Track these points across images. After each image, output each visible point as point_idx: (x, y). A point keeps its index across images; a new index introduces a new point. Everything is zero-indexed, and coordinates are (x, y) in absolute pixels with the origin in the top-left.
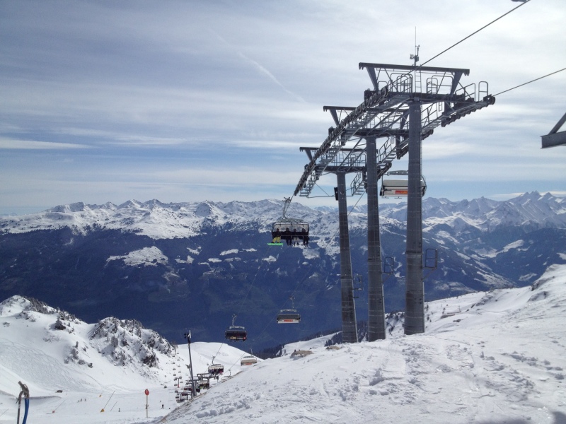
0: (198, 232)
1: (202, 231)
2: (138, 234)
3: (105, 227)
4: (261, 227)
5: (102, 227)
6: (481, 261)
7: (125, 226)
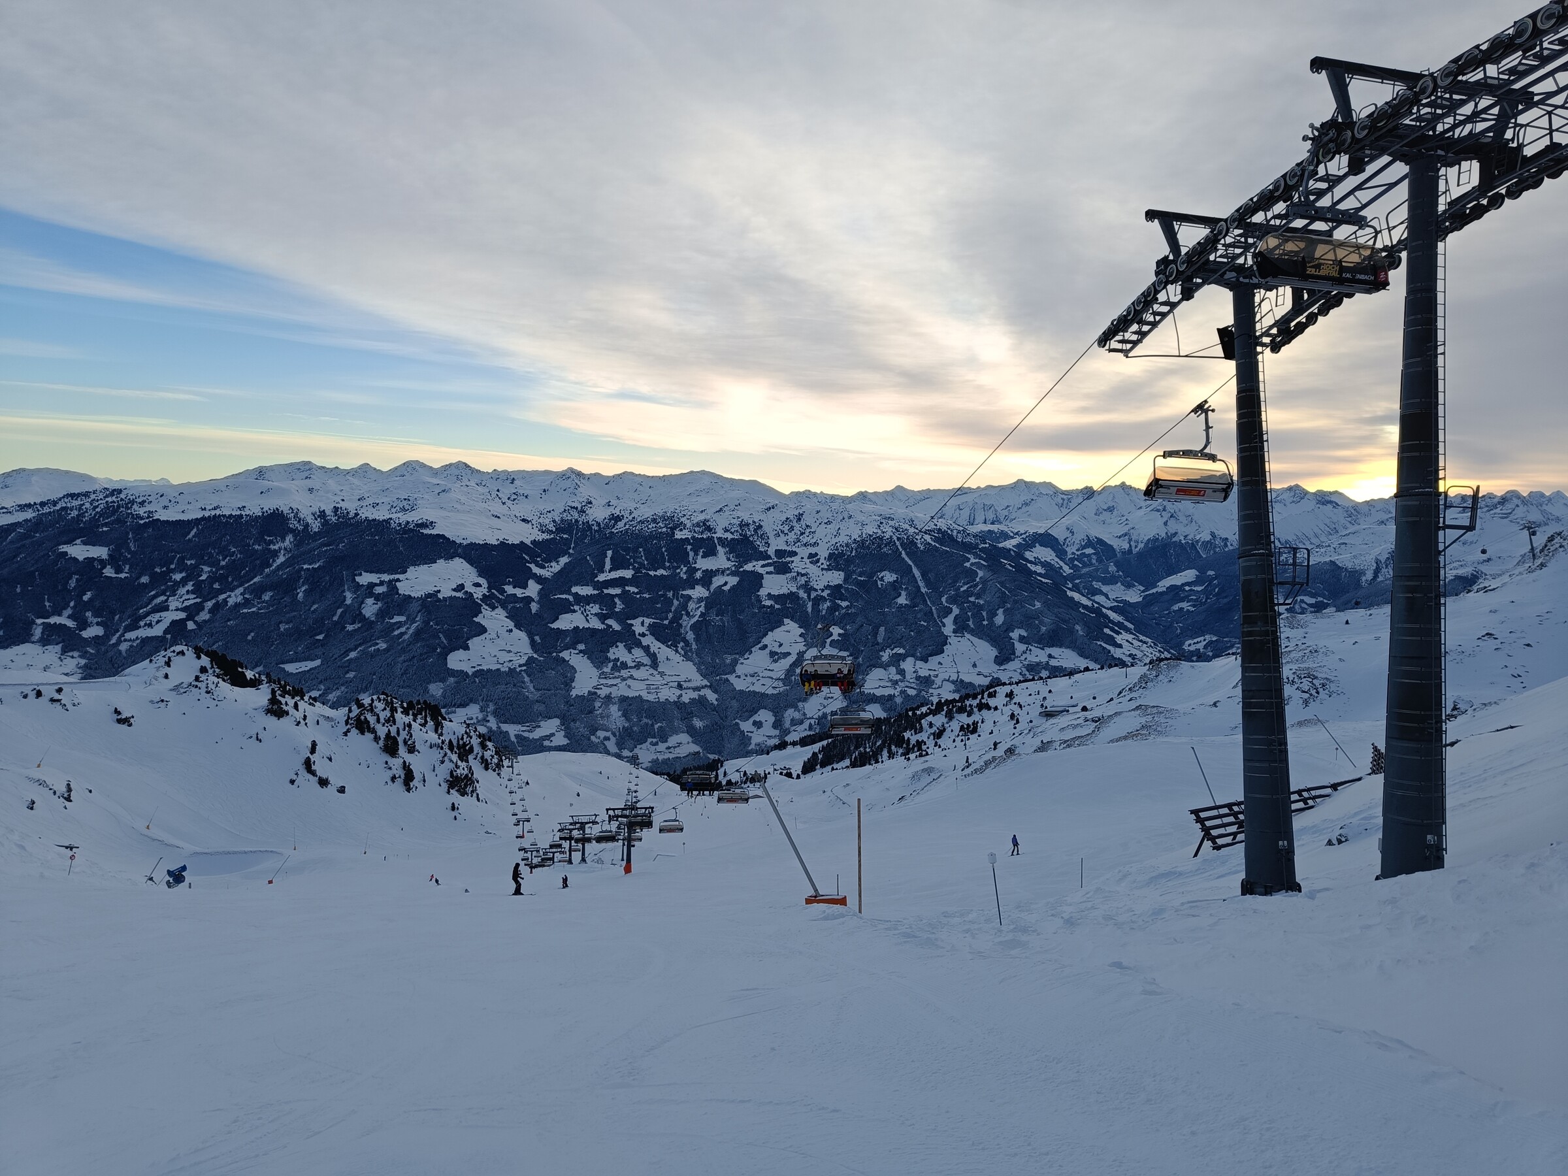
0: (551, 532)
1: (559, 530)
2: (426, 531)
3: (357, 514)
4: (680, 526)
5: (351, 515)
6: (1111, 609)
7: (399, 515)
